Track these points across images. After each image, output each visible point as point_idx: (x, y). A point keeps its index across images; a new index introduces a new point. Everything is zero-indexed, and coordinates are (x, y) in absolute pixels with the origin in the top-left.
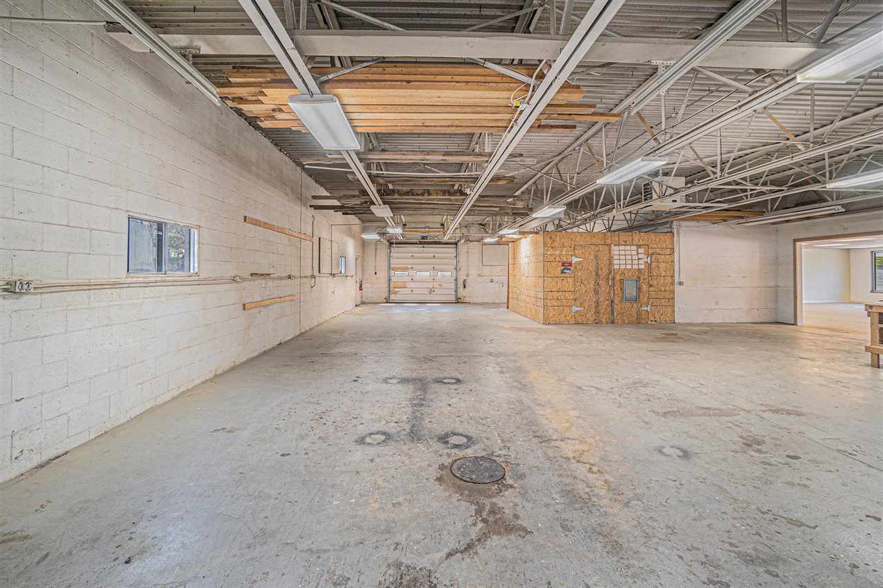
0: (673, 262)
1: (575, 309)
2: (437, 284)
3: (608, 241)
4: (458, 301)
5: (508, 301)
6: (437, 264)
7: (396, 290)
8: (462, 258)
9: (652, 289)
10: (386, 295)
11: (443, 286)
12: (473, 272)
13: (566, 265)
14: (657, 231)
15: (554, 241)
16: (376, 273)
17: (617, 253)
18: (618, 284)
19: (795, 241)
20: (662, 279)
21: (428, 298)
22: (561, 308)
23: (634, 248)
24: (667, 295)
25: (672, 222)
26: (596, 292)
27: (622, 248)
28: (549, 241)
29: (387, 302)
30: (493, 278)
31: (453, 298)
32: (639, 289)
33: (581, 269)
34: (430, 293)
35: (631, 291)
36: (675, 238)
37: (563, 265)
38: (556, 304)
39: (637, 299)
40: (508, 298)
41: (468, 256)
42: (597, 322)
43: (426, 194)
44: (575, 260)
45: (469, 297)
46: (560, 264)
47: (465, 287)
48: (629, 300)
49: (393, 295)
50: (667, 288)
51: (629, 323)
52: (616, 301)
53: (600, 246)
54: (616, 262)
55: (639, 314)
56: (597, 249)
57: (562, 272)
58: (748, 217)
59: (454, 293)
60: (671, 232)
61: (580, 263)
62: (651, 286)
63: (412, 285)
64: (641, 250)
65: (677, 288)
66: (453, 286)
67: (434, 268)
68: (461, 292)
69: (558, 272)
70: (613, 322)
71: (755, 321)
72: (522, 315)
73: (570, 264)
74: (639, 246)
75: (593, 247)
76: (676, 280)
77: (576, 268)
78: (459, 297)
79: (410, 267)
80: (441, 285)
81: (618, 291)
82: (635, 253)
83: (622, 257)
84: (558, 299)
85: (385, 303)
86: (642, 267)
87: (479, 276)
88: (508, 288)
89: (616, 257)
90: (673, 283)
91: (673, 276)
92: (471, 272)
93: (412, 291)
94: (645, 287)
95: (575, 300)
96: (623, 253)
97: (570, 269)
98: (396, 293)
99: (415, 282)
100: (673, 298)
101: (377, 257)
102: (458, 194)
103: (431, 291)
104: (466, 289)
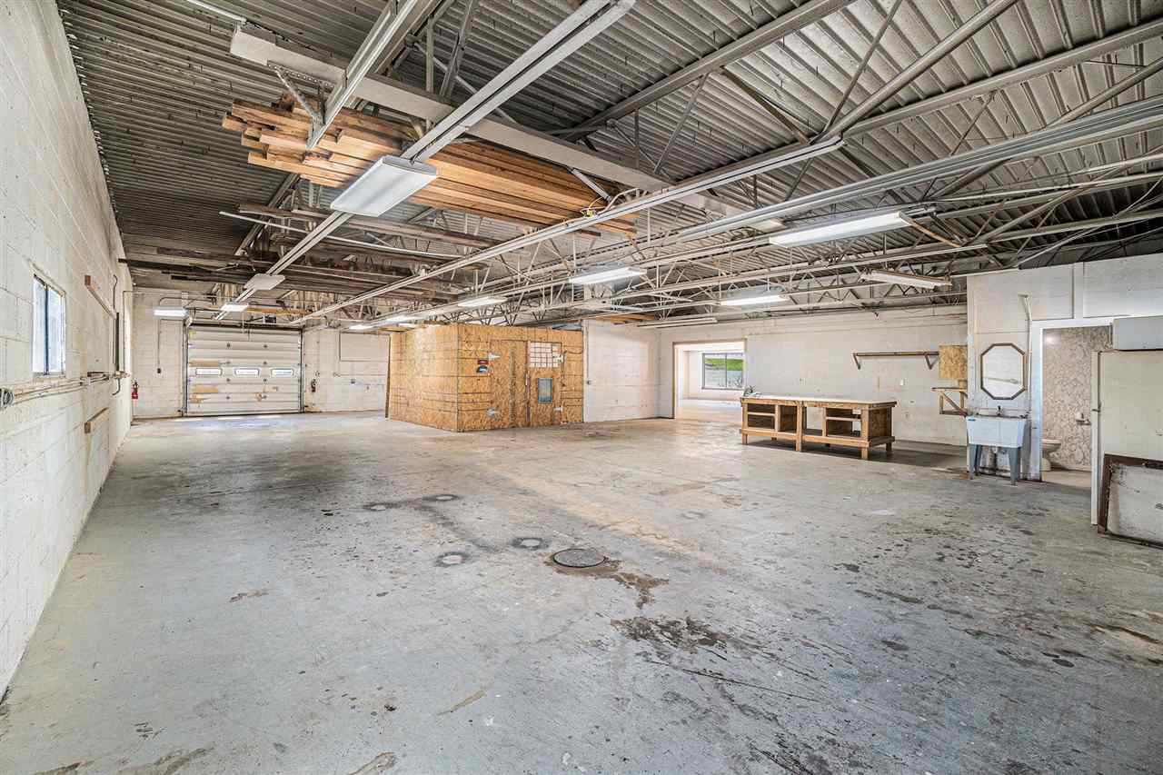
0: (582, 361)
1: (491, 412)
2: (271, 386)
3: (525, 338)
4: (304, 410)
5: (387, 407)
6: (268, 358)
7: (199, 396)
8: (310, 349)
9: (564, 388)
10: (177, 403)
11: (280, 390)
12: (326, 369)
13: (483, 363)
14: (566, 328)
15: (469, 334)
16: (159, 371)
17: (533, 350)
18: (533, 385)
19: (674, 344)
20: (573, 378)
21: (255, 407)
22: (477, 412)
23: (549, 345)
24: (577, 395)
25: (582, 320)
26: (513, 393)
27: (538, 344)
28: (464, 336)
29: (182, 416)
30: (355, 377)
31: (296, 406)
32: (553, 389)
33: (497, 368)
34: (259, 401)
35: (545, 391)
36: (585, 337)
37: (479, 362)
38: (471, 408)
39: (551, 400)
40: (387, 404)
41: (318, 348)
42: (514, 427)
43: (352, 268)
44: (492, 357)
45: (321, 404)
46: (476, 361)
47: (314, 391)
48: (544, 401)
49: (191, 405)
50: (577, 388)
51: (544, 425)
52: (532, 403)
53: (517, 343)
54: (532, 360)
55: (552, 414)
56: (514, 345)
57: (478, 371)
58: (646, 321)
59: (297, 399)
60: (580, 330)
61: (496, 360)
62: (564, 385)
63: (229, 388)
64: (555, 348)
65: (586, 387)
66: (296, 389)
67: (265, 363)
68: (309, 398)
69: (473, 373)
70: (528, 425)
71: (646, 417)
72: (416, 423)
73: (487, 362)
74: (553, 343)
75: (509, 343)
76: (585, 379)
77: (492, 365)
78: (305, 404)
79: (226, 361)
80: (277, 388)
81: (533, 391)
82: (549, 351)
83: (538, 355)
84: (473, 402)
85: (179, 417)
86: (556, 365)
87: (335, 374)
88: (388, 391)
89: (532, 355)
90: (582, 383)
91: (582, 375)
92: (322, 369)
93: (228, 398)
94: (558, 387)
95: (492, 403)
96: (538, 350)
97: (486, 368)
98: (198, 401)
99: (232, 384)
100: (582, 398)
101: (161, 346)
102: (394, 273)
103: (261, 397)
104: (315, 393)
